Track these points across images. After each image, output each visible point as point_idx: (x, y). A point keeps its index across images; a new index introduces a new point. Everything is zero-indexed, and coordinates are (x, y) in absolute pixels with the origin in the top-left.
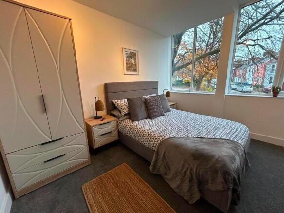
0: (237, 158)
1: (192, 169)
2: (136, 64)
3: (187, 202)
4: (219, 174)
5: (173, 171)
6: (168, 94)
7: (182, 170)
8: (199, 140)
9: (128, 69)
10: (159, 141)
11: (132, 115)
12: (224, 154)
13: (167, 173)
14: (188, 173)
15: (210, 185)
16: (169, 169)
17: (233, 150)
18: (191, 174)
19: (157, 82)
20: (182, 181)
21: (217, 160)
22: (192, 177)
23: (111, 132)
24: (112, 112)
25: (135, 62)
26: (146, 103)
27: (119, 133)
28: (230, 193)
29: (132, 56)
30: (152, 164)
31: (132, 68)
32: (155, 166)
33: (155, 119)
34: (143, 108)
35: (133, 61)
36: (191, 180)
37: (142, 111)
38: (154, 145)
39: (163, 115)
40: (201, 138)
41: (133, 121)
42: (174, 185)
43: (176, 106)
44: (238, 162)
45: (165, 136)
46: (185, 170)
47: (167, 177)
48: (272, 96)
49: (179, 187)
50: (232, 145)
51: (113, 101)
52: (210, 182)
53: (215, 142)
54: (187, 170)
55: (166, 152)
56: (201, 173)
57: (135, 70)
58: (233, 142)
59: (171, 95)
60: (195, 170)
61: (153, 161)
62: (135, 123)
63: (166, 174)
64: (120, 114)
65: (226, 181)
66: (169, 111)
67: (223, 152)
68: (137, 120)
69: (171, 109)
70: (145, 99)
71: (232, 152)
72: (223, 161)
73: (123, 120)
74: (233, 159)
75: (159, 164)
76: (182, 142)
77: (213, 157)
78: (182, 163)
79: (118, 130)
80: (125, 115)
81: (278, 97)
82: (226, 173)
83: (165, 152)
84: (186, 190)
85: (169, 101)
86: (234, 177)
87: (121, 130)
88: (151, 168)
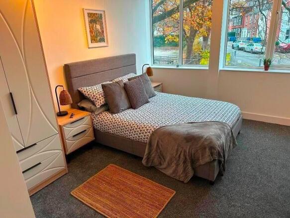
0: (223, 137)
1: (185, 152)
2: (103, 32)
3: (183, 182)
4: (207, 150)
5: (167, 159)
6: (149, 71)
7: (176, 154)
8: (190, 124)
9: (94, 40)
10: (151, 132)
11: (110, 107)
12: (210, 133)
13: (162, 163)
14: (182, 156)
15: (201, 160)
16: (164, 159)
17: (220, 130)
18: (185, 155)
19: (134, 56)
20: (177, 165)
21: (206, 139)
22: (186, 158)
23: (85, 131)
24: (79, 104)
25: (102, 28)
26: (126, 88)
27: (95, 131)
28: (216, 163)
29: (95, 19)
30: (145, 157)
31: (97, 36)
32: (148, 159)
33: (141, 108)
34: (123, 96)
35: (98, 27)
36: (185, 162)
37: (122, 101)
38: (145, 137)
39: (148, 102)
40: (192, 123)
41: (112, 113)
42: (169, 172)
44: (223, 140)
45: (157, 125)
46: (178, 154)
47: (161, 167)
48: (263, 70)
49: (175, 171)
50: (220, 126)
51: (80, 89)
52: (201, 158)
53: (205, 124)
54: (180, 155)
55: (160, 142)
56: (193, 152)
57: (102, 40)
58: (221, 123)
59: (154, 72)
60: (188, 151)
61: (145, 154)
62: (116, 116)
63: (160, 164)
64: (93, 107)
65: (212, 154)
66: (154, 95)
68: (118, 112)
69: (156, 93)
71: (219, 132)
72: (210, 139)
73: (99, 114)
74: (219, 137)
75: (153, 155)
76: (175, 128)
77: (202, 137)
78: (176, 148)
79: (94, 127)
80: (102, 106)
81: (269, 71)
82: (212, 148)
83: (158, 142)
84: (181, 172)
85: (153, 81)
86: (218, 150)
87: (98, 127)
88: (144, 162)
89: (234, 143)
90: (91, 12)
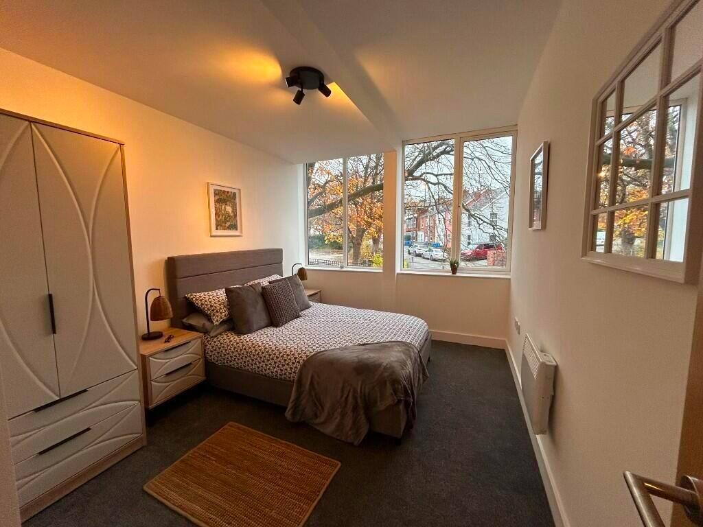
0: (409, 363)
1: (355, 391)
2: (235, 216)
3: (352, 444)
4: (388, 385)
5: (327, 406)
6: (302, 273)
7: (341, 397)
8: (363, 347)
9: (219, 225)
10: (301, 361)
11: (236, 323)
12: (392, 359)
13: (318, 413)
14: (350, 399)
15: (379, 403)
16: (321, 405)
17: (404, 353)
18: (355, 398)
19: (280, 251)
20: (343, 415)
21: (385, 368)
22: (356, 402)
23: (190, 364)
24: (184, 320)
25: (234, 210)
26: (264, 294)
27: (209, 365)
28: (401, 407)
29: (224, 198)
30: (290, 405)
31: (227, 222)
32: (295, 407)
33: (286, 325)
34: (260, 306)
35: (229, 209)
36: (355, 408)
37: (257, 313)
38: (291, 372)
39: (298, 317)
40: (364, 344)
41: (239, 333)
42: (329, 429)
43: (320, 298)
44: (409, 368)
45: (311, 350)
46: (345, 396)
47: (318, 421)
48: (450, 274)
49: (340, 427)
50: (404, 347)
51: (189, 296)
52: (379, 399)
53: (383, 347)
54: (348, 396)
55: (316, 377)
56: (367, 390)
57: (234, 227)
58: (405, 344)
59: (308, 274)
60: (359, 390)
61: (291, 401)
62: (246, 338)
63: (316, 416)
64: (207, 324)
65: (395, 391)
66: (308, 307)
67: (392, 357)
68: (249, 332)
69: (311, 303)
70: (263, 288)
71: (404, 357)
72: (392, 367)
73: (216, 336)
74: (403, 364)
75: (304, 402)
76: (339, 354)
77: (380, 365)
78: (341, 386)
79: (206, 358)
80: (223, 323)
81: (458, 274)
82: (395, 381)
83: (312, 377)
84: (350, 426)
85: (307, 288)
86: (404, 386)
87: (214, 357)
88: (288, 414)
89: (424, 374)
90: (219, 188)
